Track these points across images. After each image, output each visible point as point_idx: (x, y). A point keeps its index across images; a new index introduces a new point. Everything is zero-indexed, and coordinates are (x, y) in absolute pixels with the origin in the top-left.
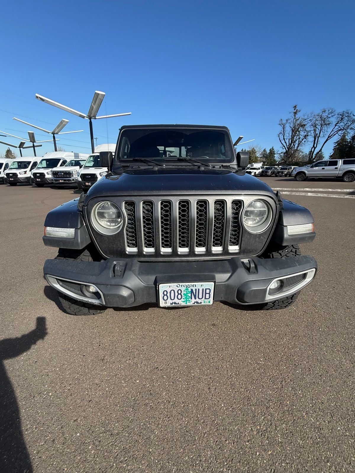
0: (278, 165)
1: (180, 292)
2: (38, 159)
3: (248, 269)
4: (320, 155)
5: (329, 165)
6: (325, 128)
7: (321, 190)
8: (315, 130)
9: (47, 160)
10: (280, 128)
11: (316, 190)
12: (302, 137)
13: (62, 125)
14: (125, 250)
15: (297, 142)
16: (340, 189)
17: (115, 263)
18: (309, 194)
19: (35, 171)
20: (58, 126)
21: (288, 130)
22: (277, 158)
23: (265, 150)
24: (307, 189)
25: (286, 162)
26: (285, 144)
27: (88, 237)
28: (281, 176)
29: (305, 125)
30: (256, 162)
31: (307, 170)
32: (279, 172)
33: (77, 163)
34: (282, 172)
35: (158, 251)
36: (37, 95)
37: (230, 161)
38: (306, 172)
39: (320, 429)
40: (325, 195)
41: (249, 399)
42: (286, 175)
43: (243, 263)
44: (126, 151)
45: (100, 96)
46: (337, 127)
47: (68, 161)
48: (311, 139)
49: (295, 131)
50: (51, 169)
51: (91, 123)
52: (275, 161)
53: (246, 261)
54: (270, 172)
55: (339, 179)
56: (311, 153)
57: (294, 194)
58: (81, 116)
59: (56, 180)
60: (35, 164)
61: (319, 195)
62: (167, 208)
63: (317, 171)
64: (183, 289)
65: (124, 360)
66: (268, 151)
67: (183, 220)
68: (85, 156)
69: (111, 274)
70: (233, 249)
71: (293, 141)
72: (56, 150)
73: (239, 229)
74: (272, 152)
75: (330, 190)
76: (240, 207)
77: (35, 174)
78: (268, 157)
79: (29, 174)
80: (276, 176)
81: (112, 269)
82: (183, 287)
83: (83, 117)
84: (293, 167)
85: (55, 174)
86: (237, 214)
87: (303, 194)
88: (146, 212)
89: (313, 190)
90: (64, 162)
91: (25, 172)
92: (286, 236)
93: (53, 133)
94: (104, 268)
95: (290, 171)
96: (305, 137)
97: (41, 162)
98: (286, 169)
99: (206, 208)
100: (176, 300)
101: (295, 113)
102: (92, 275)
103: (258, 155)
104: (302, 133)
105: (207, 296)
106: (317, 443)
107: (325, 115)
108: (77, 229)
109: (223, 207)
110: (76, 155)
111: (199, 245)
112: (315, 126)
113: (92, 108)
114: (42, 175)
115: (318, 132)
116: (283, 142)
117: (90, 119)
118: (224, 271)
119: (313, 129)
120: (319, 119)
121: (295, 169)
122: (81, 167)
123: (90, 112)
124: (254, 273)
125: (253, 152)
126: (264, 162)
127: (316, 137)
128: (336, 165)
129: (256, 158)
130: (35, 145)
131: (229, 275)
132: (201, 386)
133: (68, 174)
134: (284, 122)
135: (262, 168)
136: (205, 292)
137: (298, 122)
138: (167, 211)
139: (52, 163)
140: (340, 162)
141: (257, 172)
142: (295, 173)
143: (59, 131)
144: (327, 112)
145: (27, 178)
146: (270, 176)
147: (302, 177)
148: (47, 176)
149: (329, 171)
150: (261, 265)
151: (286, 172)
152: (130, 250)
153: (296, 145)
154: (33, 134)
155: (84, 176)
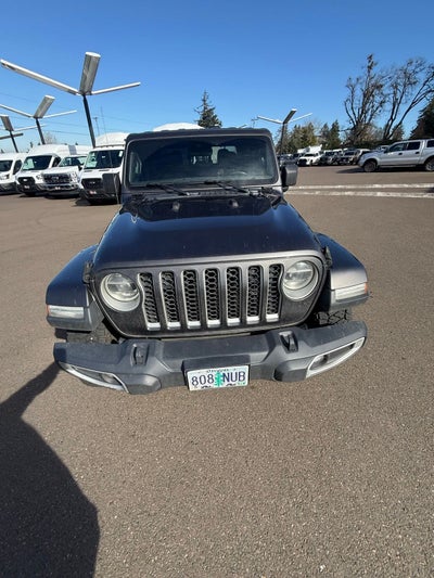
0: (343, 147)
1: (211, 377)
2: (22, 157)
3: (287, 346)
4: (399, 130)
5: (409, 148)
6: (409, 89)
7: (394, 186)
8: (395, 94)
9: (34, 158)
10: (348, 92)
11: (388, 186)
12: (376, 105)
13: (46, 105)
14: (145, 326)
15: (370, 112)
16: (419, 183)
17: (135, 345)
18: (379, 194)
19: (20, 174)
20: (41, 107)
21: (359, 94)
22: (342, 136)
23: (326, 126)
24: (377, 186)
25: (352, 142)
26: (352, 116)
27: (100, 314)
28: (345, 165)
29: (382, 86)
30: (313, 144)
31: (380, 157)
32: (342, 159)
33: (75, 162)
34: (347, 159)
35: (184, 325)
36: (3, 61)
37: (273, 181)
38: (378, 159)
39: (355, 498)
40: (399, 195)
41: (287, 470)
42: (351, 163)
43: (282, 337)
44: (137, 171)
45: (93, 60)
46: (426, 87)
47: (62, 157)
48: (388, 106)
49: (367, 95)
50: (41, 171)
51: (85, 101)
52: (339, 141)
53: (285, 334)
54: (331, 158)
55: (419, 168)
56: (388, 126)
57: (359, 194)
58: (70, 91)
59: (50, 188)
60: (18, 164)
61: (392, 194)
62: (191, 278)
63: (393, 157)
64: (214, 374)
65: (156, 434)
66: (330, 127)
67: (212, 291)
68: (84, 150)
69: (132, 362)
70: (272, 317)
71: (364, 111)
72: (44, 143)
73: (278, 296)
74: (335, 128)
75: (406, 186)
76: (279, 271)
77: (21, 179)
78: (330, 136)
79: (13, 179)
80: (339, 165)
81: (132, 354)
82: (214, 372)
83: (74, 93)
84: (362, 150)
85: (47, 178)
86: (276, 279)
87: (371, 194)
88: (167, 284)
89: (385, 186)
90: (58, 160)
91: (8, 176)
92: (333, 301)
93: (36, 118)
94: (123, 354)
95: (358, 156)
96: (382, 103)
97: (26, 162)
98: (352, 154)
99: (238, 275)
100: (207, 384)
101: (370, 68)
102: (110, 363)
103: (317, 133)
104: (378, 99)
105: (242, 378)
106: (351, 512)
107: (410, 69)
108: (85, 307)
109: (259, 273)
110: (72, 150)
111: (232, 316)
112: (396, 87)
113: (84, 78)
114: (31, 180)
115: (398, 96)
116: (351, 113)
117: (84, 95)
118: (260, 349)
119: (392, 91)
120: (402, 75)
121: (363, 155)
122: (80, 169)
123: (83, 86)
124: (293, 351)
125: (310, 128)
126: (324, 144)
127: (396, 104)
128: (418, 148)
129: (314, 137)
130: (13, 133)
131: (266, 353)
132: (238, 459)
133: (65, 178)
134: (353, 82)
135: (321, 153)
136: (238, 375)
137: (373, 82)
138: (191, 282)
139: (41, 162)
140: (424, 143)
141: (314, 159)
142: (363, 161)
143: (43, 114)
144: (414, 63)
145: (11, 184)
146: (331, 165)
147: (372, 167)
148: (37, 182)
149: (409, 157)
150: (303, 339)
151: (352, 157)
152: (150, 326)
153: (368, 117)
154: (7, 118)
155: (86, 182)
